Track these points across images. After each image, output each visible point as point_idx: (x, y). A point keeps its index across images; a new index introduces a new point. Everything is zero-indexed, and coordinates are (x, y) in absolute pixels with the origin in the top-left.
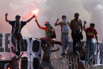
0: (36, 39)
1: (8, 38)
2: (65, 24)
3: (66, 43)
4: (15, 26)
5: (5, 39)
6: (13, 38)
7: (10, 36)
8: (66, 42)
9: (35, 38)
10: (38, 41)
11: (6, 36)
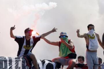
0: (49, 62)
1: (18, 64)
2: (93, 38)
3: (94, 67)
4: (25, 44)
5: (15, 66)
6: (23, 63)
7: (20, 61)
8: (94, 64)
9: (48, 60)
10: (52, 64)
11: (16, 61)
